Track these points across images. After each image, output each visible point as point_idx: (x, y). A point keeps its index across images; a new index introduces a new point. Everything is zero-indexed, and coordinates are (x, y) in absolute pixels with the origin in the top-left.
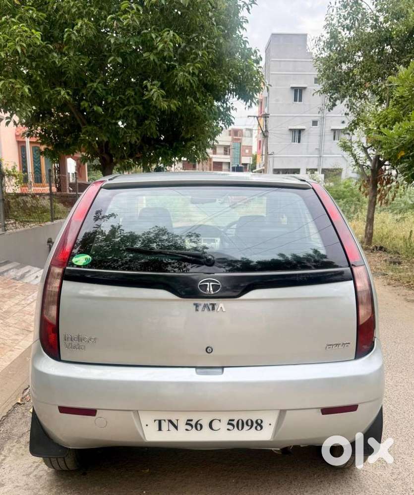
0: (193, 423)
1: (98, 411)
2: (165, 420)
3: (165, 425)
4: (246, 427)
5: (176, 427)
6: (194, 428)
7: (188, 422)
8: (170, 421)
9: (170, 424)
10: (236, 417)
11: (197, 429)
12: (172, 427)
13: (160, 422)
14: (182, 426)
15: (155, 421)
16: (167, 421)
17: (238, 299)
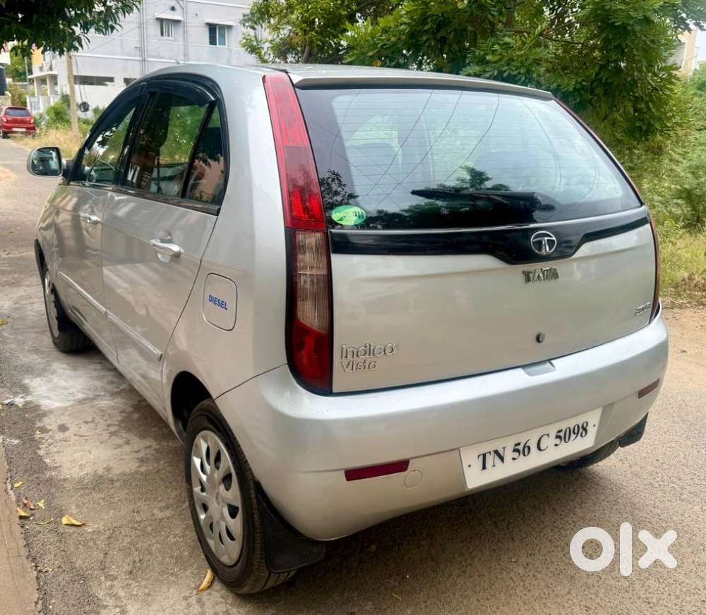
0: (520, 447)
1: (411, 462)
2: (490, 453)
3: (489, 459)
4: (573, 436)
5: (502, 459)
6: (522, 455)
7: (516, 448)
8: (496, 452)
9: (496, 457)
10: (564, 425)
11: (524, 455)
12: (498, 460)
13: (484, 455)
14: (509, 455)
15: (479, 456)
16: (492, 453)
17: (570, 258)
